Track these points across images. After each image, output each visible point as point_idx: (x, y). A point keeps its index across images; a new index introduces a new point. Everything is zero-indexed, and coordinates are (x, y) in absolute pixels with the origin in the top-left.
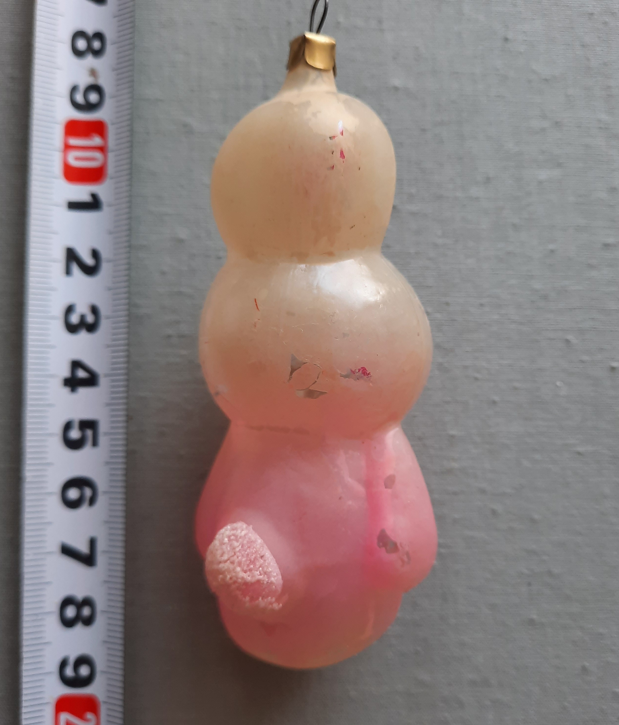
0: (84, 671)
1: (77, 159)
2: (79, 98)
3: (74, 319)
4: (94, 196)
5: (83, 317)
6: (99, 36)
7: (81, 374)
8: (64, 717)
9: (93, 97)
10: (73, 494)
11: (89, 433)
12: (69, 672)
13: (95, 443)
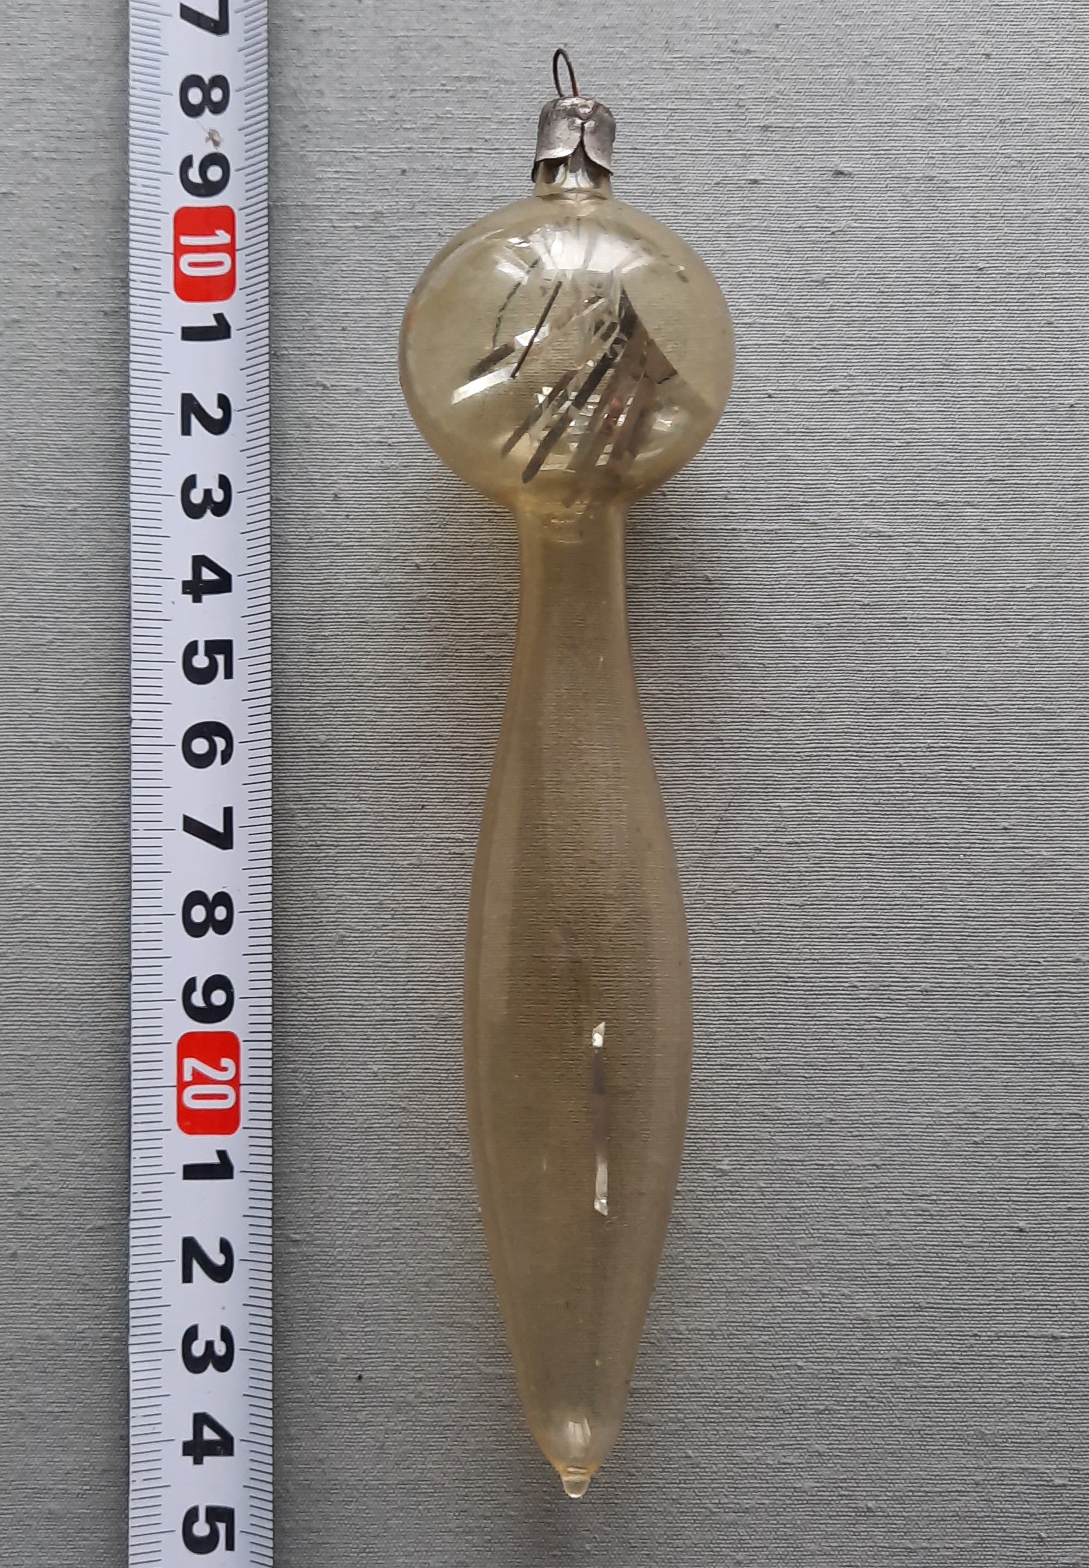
0: (218, 998)
1: (193, 265)
2: (194, 176)
3: (197, 497)
4: (219, 317)
5: (208, 493)
6: (220, 81)
7: (207, 575)
8: (190, 1063)
9: (215, 173)
10: (200, 746)
11: (220, 659)
12: (197, 1000)
13: (229, 674)
